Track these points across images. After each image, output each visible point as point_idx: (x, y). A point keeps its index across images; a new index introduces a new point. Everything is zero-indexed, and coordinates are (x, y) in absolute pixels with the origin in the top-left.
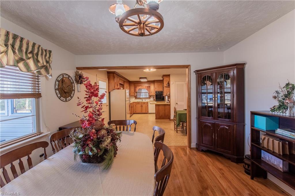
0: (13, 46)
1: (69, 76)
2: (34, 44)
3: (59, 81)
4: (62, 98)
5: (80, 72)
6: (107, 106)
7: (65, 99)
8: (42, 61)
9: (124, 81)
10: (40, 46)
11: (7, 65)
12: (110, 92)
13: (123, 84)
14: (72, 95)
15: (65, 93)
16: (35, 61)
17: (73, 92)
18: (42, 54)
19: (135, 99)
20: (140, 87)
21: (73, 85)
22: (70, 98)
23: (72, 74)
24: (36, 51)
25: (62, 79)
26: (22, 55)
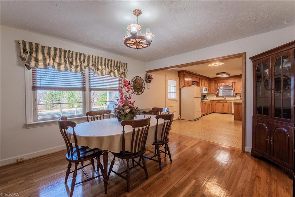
0: (108, 65)
1: (140, 78)
2: (117, 62)
3: (133, 82)
4: (135, 92)
5: (149, 74)
6: (177, 101)
7: (137, 93)
8: (122, 70)
9: (199, 79)
10: (120, 62)
11: (105, 74)
12: (180, 89)
13: (198, 81)
14: (142, 91)
15: (138, 89)
16: (118, 71)
17: (143, 88)
18: (122, 67)
19: (216, 97)
20: (222, 84)
21: (143, 83)
22: (141, 92)
23: (143, 76)
24: (118, 65)
25: (136, 80)
26: (112, 69)
